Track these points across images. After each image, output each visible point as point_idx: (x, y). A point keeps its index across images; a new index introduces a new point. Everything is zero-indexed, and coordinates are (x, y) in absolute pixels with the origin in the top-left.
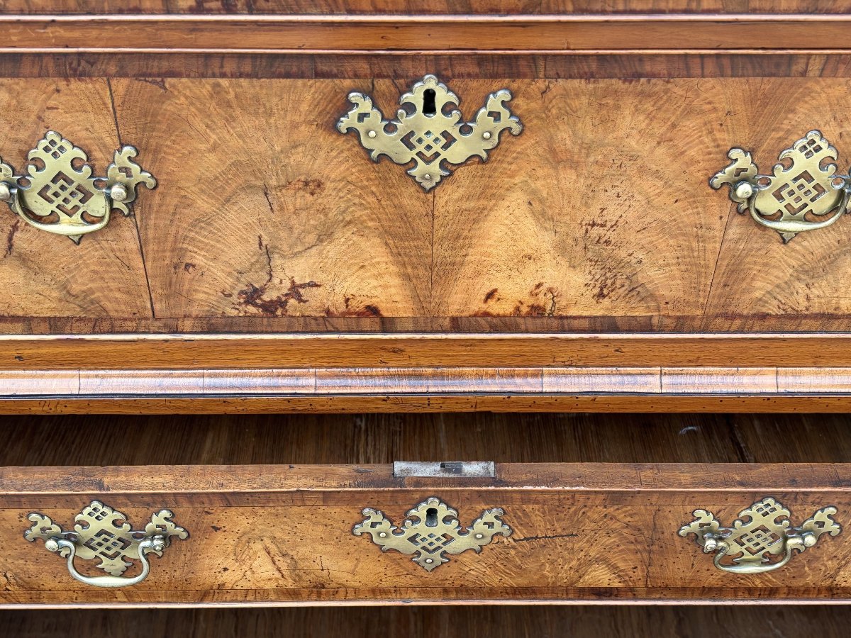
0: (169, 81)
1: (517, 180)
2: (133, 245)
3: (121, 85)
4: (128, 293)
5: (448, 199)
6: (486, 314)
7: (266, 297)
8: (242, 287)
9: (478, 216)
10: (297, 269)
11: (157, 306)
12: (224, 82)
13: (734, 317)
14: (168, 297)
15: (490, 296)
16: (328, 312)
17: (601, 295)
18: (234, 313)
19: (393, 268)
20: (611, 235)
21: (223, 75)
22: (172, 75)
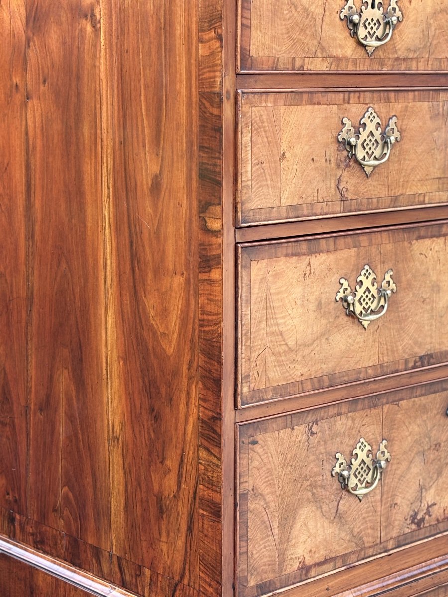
0: (401, 403)
2: (378, 498)
3: (386, 408)
4: (373, 529)
7: (418, 518)
8: (411, 513)
10: (429, 497)
11: (382, 535)
12: (416, 399)
14: (386, 527)
16: (437, 520)
18: (407, 531)
21: (416, 397)
22: (402, 399)
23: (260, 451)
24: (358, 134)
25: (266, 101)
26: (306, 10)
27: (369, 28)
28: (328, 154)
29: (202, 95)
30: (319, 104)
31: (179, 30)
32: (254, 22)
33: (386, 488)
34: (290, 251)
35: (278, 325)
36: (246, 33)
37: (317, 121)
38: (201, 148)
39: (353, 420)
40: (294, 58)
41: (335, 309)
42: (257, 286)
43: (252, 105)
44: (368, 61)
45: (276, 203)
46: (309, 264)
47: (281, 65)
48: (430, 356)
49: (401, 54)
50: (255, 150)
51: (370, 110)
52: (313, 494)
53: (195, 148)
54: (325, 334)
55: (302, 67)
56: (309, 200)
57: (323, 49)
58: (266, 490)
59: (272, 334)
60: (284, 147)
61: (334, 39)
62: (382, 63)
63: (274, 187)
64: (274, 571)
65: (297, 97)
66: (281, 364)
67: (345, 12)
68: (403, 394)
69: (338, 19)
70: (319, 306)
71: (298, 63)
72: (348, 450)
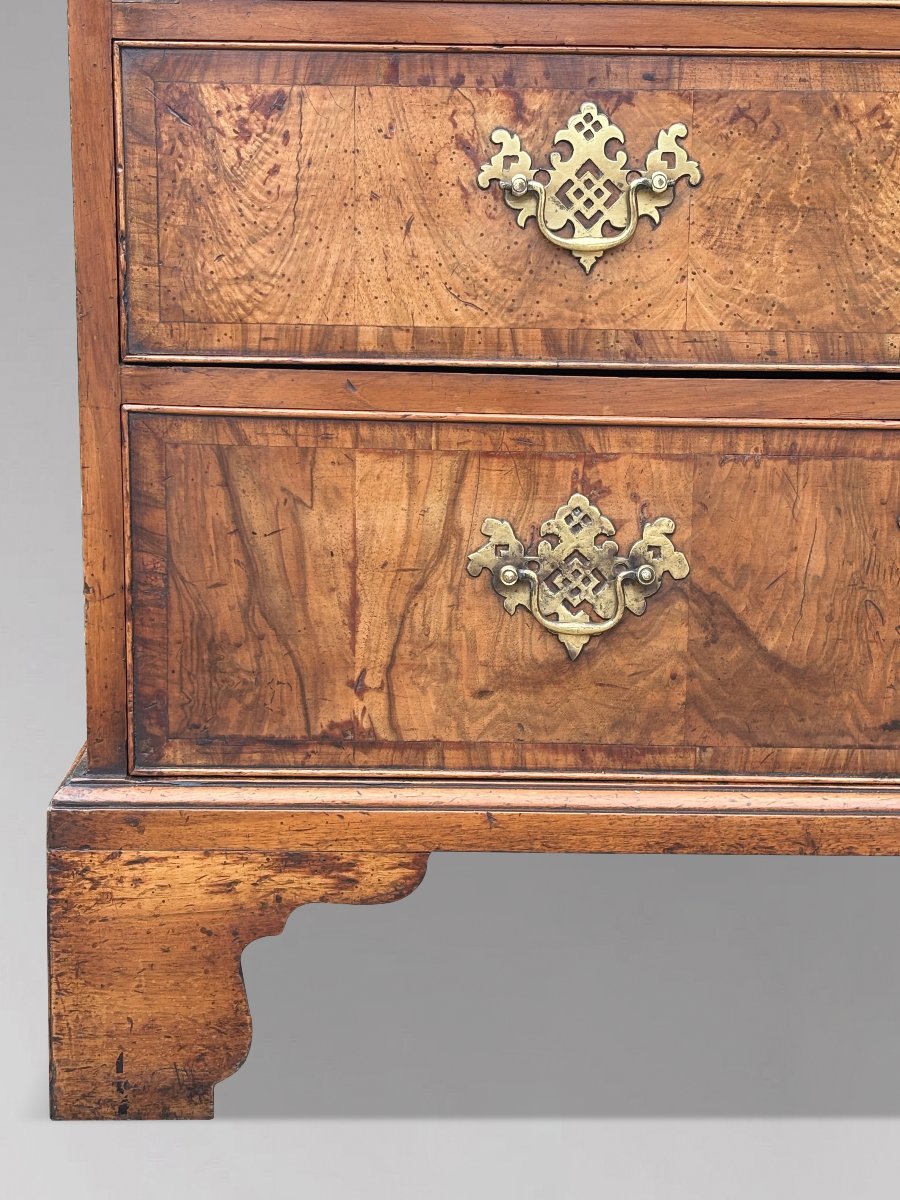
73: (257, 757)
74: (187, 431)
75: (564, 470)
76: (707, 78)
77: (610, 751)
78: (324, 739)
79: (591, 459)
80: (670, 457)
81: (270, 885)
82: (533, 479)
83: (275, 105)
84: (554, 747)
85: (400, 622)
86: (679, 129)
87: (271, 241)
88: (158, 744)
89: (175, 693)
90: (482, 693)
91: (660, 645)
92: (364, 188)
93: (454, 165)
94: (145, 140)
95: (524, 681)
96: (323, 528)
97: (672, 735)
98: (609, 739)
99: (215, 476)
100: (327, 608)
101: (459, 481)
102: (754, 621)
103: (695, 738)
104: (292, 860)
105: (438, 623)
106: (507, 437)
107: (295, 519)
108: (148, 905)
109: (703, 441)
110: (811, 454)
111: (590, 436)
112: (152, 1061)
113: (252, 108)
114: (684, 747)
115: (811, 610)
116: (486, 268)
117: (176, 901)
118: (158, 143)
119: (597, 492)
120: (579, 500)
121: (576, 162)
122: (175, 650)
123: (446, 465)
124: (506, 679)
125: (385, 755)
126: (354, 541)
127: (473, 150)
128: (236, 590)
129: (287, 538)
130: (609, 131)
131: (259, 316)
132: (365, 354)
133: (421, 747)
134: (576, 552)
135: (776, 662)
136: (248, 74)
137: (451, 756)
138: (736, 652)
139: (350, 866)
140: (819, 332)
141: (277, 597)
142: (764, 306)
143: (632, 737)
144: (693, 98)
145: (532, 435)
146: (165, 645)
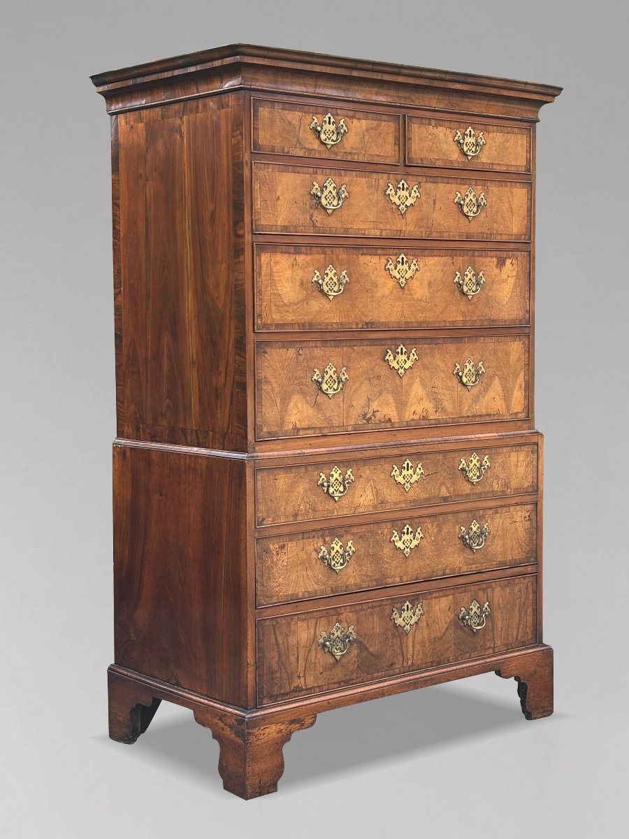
1: (418, 373)
2: (341, 399)
3: (345, 349)
4: (338, 416)
5: (405, 380)
6: (413, 420)
7: (368, 417)
8: (363, 413)
9: (410, 385)
10: (375, 406)
11: (344, 421)
12: (364, 347)
13: (463, 417)
14: (347, 417)
15: (414, 413)
16: (380, 421)
17: (436, 411)
18: (360, 423)
19: (394, 404)
20: (436, 391)
22: (355, 346)
23: (269, 358)
24: (322, 192)
25: (268, 168)
26: (290, 123)
27: (327, 135)
28: (304, 200)
29: (234, 164)
30: (298, 173)
31: (223, 132)
32: (260, 126)
33: (346, 395)
34: (284, 250)
35: (278, 290)
36: (256, 131)
37: (298, 182)
38: (234, 192)
39: (325, 352)
40: (283, 148)
41: (312, 287)
42: (265, 267)
43: (260, 170)
44: (327, 153)
45: (275, 223)
46: (295, 259)
47: (276, 150)
48: (373, 323)
49: (348, 150)
50: (262, 193)
51: (330, 179)
52: (301, 388)
53: (231, 193)
54: (306, 300)
55: (288, 152)
56: (294, 224)
57: (300, 144)
58: (273, 381)
59: (274, 294)
60: (279, 193)
61: (306, 139)
62: (336, 154)
63: (274, 215)
64: (278, 426)
65: (285, 168)
66: (280, 312)
67: (313, 125)
68: (356, 343)
69: (308, 128)
70: (302, 283)
71: (286, 150)
72: (322, 368)
73: (280, 699)
74: (268, 623)
75: (335, 618)
76: (355, 530)
77: (344, 682)
78: (293, 691)
79: (339, 614)
80: (352, 612)
81: (289, 729)
82: (329, 621)
83: (282, 547)
84: (333, 683)
85: (306, 660)
86: (351, 542)
87: (283, 577)
88: (262, 699)
89: (265, 686)
90: (321, 673)
91: (352, 655)
92: (299, 563)
93: (314, 555)
94: (260, 559)
95: (329, 669)
96: (292, 640)
97: (355, 676)
98: (344, 679)
99: (272, 632)
100: (293, 659)
101: (316, 624)
102: (368, 646)
103: (359, 675)
104: (292, 722)
105: (313, 658)
106: (324, 612)
107: (287, 639)
108: (266, 739)
109: (358, 607)
110: (376, 607)
111: (338, 609)
112: (266, 779)
113: (279, 548)
114: (357, 678)
115: (377, 642)
116: (320, 576)
117: (271, 737)
118: (262, 559)
119: (340, 622)
120: (338, 624)
121: (335, 551)
122: (265, 675)
123: (314, 621)
124: (326, 669)
125: (304, 692)
126: (298, 642)
127: (317, 551)
128: (276, 659)
129: (286, 644)
130: (340, 544)
131: (281, 594)
132: (300, 599)
133: (310, 689)
134: (338, 637)
135: (372, 654)
136: (278, 541)
137: (317, 690)
138: (365, 653)
139: (303, 720)
140: (376, 580)
141: (284, 659)
142: (367, 576)
143: (348, 678)
144: (353, 534)
145: (328, 611)
146: (263, 675)
